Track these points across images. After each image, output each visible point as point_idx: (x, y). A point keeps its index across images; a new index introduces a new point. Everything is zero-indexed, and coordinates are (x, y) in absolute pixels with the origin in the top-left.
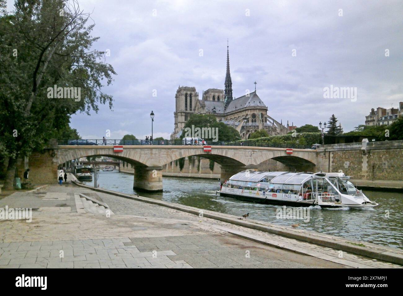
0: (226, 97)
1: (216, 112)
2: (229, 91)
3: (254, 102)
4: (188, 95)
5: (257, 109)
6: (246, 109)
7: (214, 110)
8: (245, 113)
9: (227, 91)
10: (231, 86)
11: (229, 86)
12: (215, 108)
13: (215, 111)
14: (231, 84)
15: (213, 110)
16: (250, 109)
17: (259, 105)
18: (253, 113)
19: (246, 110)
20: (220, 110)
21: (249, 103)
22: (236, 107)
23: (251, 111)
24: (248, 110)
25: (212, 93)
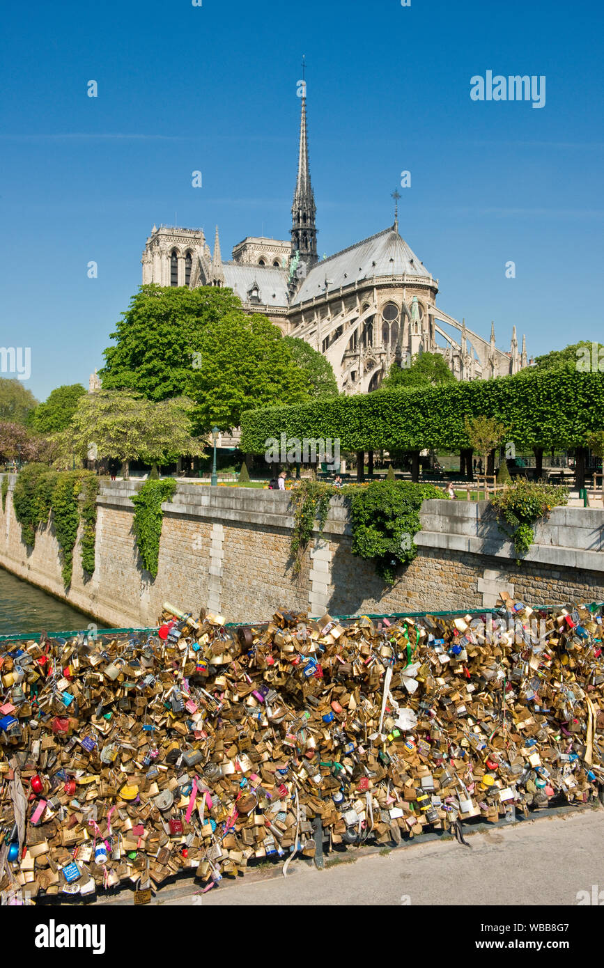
0: (297, 252)
1: (259, 301)
2: (305, 234)
3: (392, 260)
4: (179, 255)
5: (403, 286)
6: (364, 285)
7: (254, 293)
8: (360, 300)
9: (300, 232)
10: (313, 219)
11: (305, 218)
12: (256, 289)
13: (258, 299)
14: (313, 210)
15: (250, 292)
16: (379, 287)
17: (409, 271)
18: (387, 299)
19: (361, 292)
20: (274, 296)
21: (374, 264)
22: (326, 284)
23: (380, 291)
24: (370, 289)
25: (256, 252)
